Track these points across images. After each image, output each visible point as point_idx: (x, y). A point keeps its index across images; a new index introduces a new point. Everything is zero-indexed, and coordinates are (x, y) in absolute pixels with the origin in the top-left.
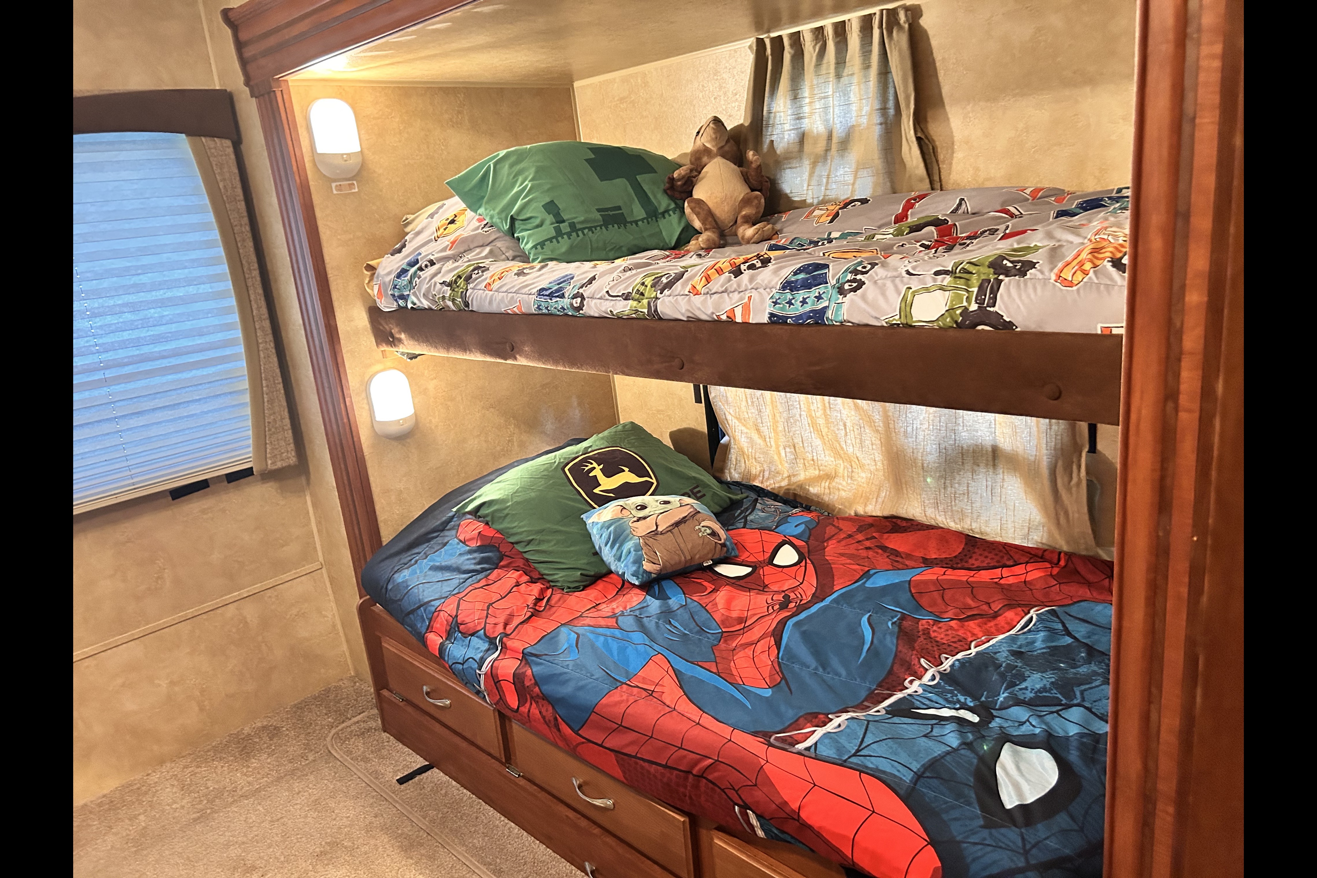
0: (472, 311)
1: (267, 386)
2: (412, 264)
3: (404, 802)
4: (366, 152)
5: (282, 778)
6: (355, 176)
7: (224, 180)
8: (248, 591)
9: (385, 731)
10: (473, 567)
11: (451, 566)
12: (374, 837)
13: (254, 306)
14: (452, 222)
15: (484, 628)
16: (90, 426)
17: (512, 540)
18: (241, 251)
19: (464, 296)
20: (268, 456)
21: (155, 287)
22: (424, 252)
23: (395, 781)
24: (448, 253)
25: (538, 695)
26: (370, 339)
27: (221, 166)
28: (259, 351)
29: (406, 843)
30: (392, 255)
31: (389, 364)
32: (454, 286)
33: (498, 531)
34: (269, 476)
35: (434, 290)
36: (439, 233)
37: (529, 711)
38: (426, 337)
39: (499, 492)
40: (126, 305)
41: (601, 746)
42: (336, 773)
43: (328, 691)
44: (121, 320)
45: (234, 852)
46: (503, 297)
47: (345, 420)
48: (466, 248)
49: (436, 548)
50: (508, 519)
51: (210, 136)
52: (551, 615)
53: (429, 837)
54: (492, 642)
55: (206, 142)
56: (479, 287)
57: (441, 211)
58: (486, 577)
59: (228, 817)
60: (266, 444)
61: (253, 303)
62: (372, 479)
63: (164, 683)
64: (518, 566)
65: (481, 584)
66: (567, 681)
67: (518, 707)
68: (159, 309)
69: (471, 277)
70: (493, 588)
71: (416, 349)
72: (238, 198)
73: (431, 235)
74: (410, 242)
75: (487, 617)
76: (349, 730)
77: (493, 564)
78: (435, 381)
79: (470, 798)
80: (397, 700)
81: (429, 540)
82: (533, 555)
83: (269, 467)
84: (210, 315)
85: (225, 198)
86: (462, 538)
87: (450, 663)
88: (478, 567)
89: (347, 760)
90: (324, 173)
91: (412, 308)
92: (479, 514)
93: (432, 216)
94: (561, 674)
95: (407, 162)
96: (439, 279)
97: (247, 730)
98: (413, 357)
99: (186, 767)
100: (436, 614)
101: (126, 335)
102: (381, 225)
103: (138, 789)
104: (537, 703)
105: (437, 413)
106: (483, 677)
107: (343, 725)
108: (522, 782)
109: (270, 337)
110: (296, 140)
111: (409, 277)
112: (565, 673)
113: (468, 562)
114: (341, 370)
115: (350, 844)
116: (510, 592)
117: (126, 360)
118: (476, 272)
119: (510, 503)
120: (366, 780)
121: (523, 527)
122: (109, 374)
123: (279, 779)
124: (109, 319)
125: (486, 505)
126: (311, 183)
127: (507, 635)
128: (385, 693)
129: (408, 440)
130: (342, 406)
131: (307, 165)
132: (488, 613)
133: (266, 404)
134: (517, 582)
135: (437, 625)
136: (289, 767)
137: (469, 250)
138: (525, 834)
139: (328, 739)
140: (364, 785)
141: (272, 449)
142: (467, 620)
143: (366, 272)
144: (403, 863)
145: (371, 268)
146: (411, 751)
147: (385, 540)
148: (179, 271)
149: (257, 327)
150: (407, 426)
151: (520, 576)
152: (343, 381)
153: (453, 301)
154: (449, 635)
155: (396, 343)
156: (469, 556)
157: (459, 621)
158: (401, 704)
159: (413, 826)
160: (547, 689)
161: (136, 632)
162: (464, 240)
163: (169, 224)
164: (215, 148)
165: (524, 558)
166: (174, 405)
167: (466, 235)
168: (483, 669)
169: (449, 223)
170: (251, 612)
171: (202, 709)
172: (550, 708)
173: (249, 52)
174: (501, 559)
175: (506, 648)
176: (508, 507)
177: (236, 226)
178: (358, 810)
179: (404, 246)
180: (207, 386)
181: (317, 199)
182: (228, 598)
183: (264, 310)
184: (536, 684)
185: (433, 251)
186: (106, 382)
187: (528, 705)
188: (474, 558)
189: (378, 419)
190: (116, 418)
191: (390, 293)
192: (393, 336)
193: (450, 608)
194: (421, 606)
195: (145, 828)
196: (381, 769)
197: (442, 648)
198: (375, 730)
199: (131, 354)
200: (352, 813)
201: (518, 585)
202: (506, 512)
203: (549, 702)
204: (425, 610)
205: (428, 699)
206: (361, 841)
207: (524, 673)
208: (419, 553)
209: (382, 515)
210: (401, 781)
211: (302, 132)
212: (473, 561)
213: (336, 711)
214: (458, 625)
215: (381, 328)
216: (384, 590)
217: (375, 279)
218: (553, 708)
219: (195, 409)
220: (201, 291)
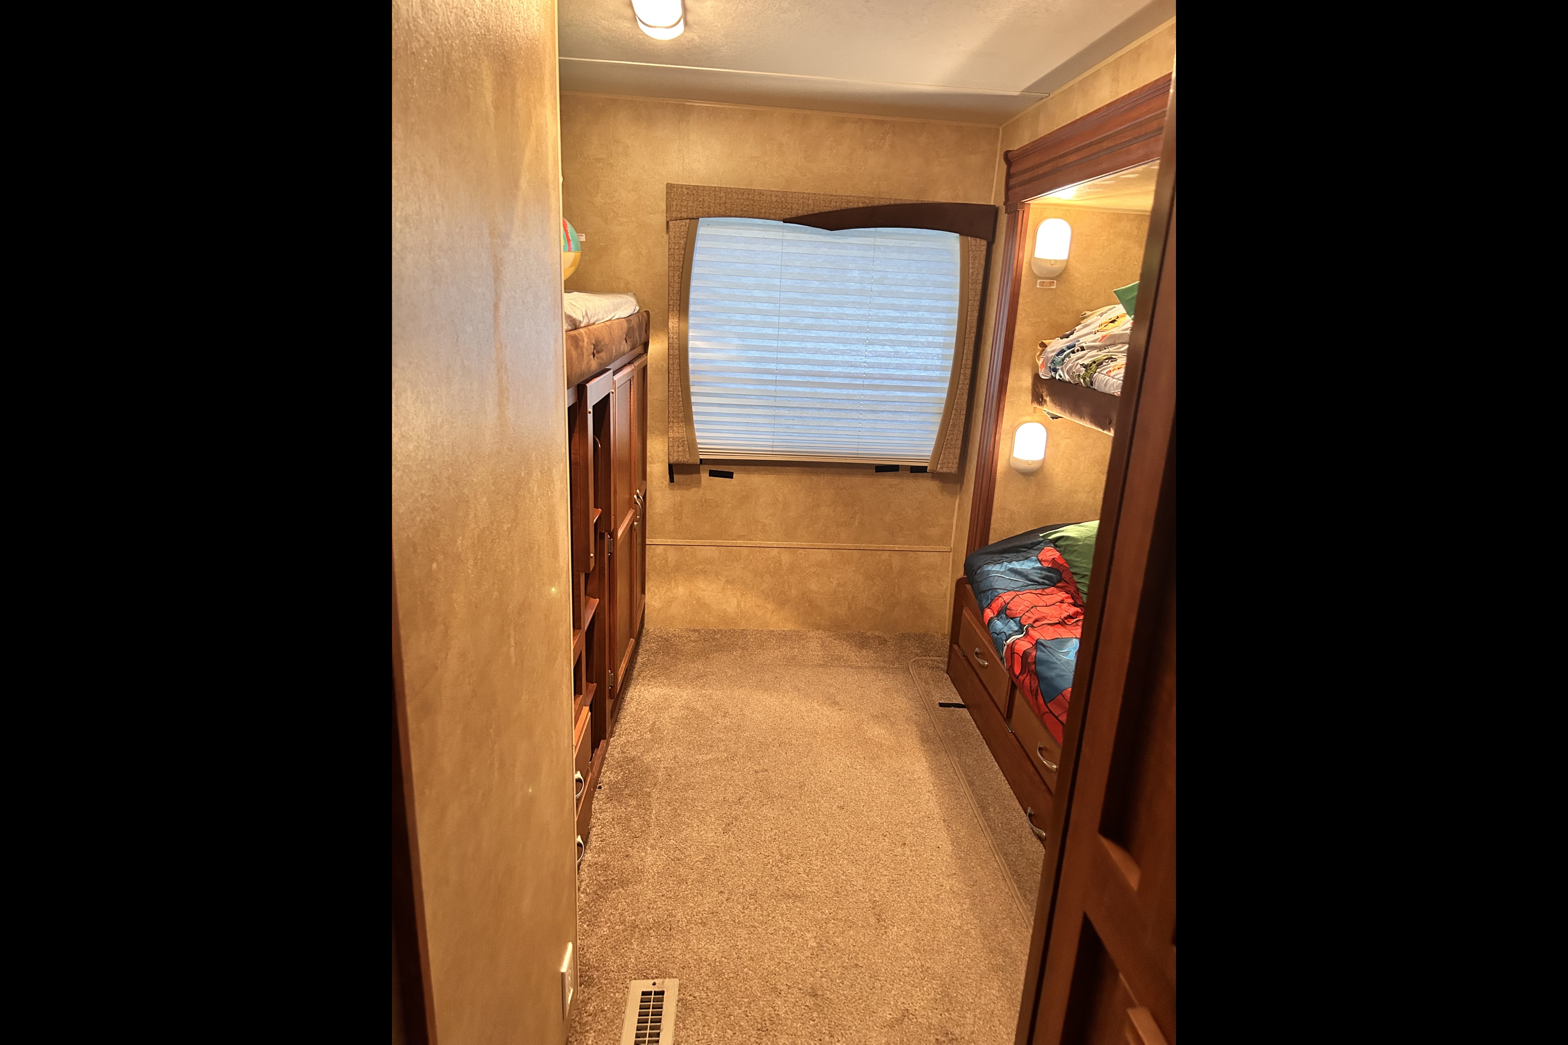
0: (1094, 389)
1: (955, 415)
2: (1069, 348)
3: (937, 716)
4: (1071, 259)
5: (875, 668)
6: (1057, 277)
7: (973, 268)
8: (899, 547)
9: (947, 673)
10: (1037, 579)
11: (1023, 573)
12: (909, 725)
13: (965, 358)
14: (1113, 322)
15: (1021, 617)
16: (846, 411)
17: (1073, 570)
18: (968, 318)
19: (1091, 377)
20: (940, 462)
21: (909, 332)
22: (1082, 340)
23: (937, 703)
24: (1097, 344)
25: (1033, 671)
26: (1029, 397)
27: (975, 258)
28: (957, 389)
29: (925, 737)
30: (1061, 339)
31: (1036, 418)
32: (1088, 368)
33: (1067, 561)
34: (938, 476)
35: (1075, 369)
36: (1100, 328)
37: (1024, 680)
38: (1061, 402)
39: (1077, 533)
40: (890, 340)
41: (1057, 718)
42: (906, 681)
43: (925, 635)
44: (883, 350)
45: (832, 690)
46: (1114, 382)
47: (991, 449)
48: (1112, 342)
49: (1021, 558)
50: (1075, 554)
51: (974, 237)
52: (1073, 630)
53: (941, 743)
54: (1021, 626)
55: (971, 240)
56: (1103, 372)
57: (1110, 312)
58: (1043, 589)
59: (838, 672)
60: (941, 453)
61: (964, 355)
62: (996, 496)
63: (835, 582)
64: (1070, 591)
65: (1036, 592)
66: (1055, 668)
67: (1019, 674)
68: (907, 348)
69: (1102, 363)
70: (1044, 598)
71: (1057, 412)
72: (979, 281)
73: (1093, 329)
74: (1078, 331)
75: (1027, 612)
76: (926, 661)
77: (1053, 582)
78: (1067, 440)
79: (978, 736)
80: (960, 653)
81: (1018, 552)
82: (1083, 586)
83: (938, 469)
84: (936, 358)
85: (970, 280)
86: (1040, 558)
87: (992, 631)
88: (1041, 580)
89: (916, 677)
90: (1035, 271)
91: (1059, 379)
92: (1056, 543)
93: (1101, 315)
94: (1053, 663)
95: (1101, 271)
96: (1081, 362)
97: (869, 634)
98: (1055, 417)
99: (830, 637)
100: (997, 598)
101: (883, 360)
102: (1065, 315)
103: (801, 635)
104: (1031, 675)
105: (1061, 465)
106: (1006, 647)
107: (925, 658)
108: (1012, 737)
109: (968, 381)
110: (1021, 247)
111: (1063, 356)
112: (1056, 663)
113: (1036, 574)
114: (1000, 413)
115: (894, 720)
116: (1054, 604)
117: (878, 376)
118: (1107, 361)
119: (1081, 543)
120: (921, 693)
121: (1083, 563)
122: (866, 382)
123: (872, 667)
124: (878, 348)
125: (1064, 539)
126: (1023, 278)
127: (1033, 627)
128: (955, 647)
129: (1032, 478)
130: (993, 439)
131: (1024, 265)
132: (1029, 610)
133: (950, 426)
134: (1063, 600)
135: (994, 605)
136: (882, 664)
137: (1114, 344)
138: (1001, 773)
139: (912, 661)
140: (919, 695)
141: (944, 458)
142: (1013, 608)
143: (1039, 348)
144: (918, 746)
145: (1044, 346)
146: (957, 692)
147: (991, 542)
148: (927, 325)
149: (962, 372)
150: (1034, 466)
151: (1067, 598)
152: (999, 422)
153: (1084, 379)
154: (998, 615)
155: (1043, 403)
156: (1039, 572)
157: (1008, 607)
158: (962, 657)
159: (934, 731)
160: (1040, 668)
161: (831, 545)
162: (1113, 336)
163: (931, 292)
164: (975, 245)
165: (1076, 587)
166: (895, 412)
167: (1116, 332)
168: (1008, 642)
169: (1111, 322)
170: (896, 561)
171: (850, 608)
172: (1037, 683)
173: (1013, 182)
174: (1060, 582)
175: (1028, 635)
176: (1078, 545)
177: (971, 300)
178: (907, 706)
179: (1072, 334)
180: (918, 405)
181: (1023, 289)
182: (887, 547)
183: (970, 362)
184: (1035, 663)
185: (1086, 341)
186: (864, 387)
187: (1025, 675)
188: (1041, 574)
189: (1014, 455)
190: (861, 410)
191: (1049, 365)
192: (1042, 399)
193: (1007, 597)
194: (992, 589)
195: (795, 656)
196: (933, 692)
197: (991, 620)
198: (942, 669)
199: (882, 372)
200: (903, 706)
201: (1062, 602)
202: (1076, 548)
203: (1038, 678)
204: (992, 593)
205: (976, 657)
206: (901, 722)
207: (1030, 653)
208: (1007, 558)
209: (994, 525)
210: (941, 705)
211: (1028, 241)
212: (1040, 576)
213: (924, 648)
214: (1007, 609)
215: (1037, 390)
216: (974, 573)
217: (1043, 354)
218: (1039, 683)
219: (906, 417)
220: (935, 341)
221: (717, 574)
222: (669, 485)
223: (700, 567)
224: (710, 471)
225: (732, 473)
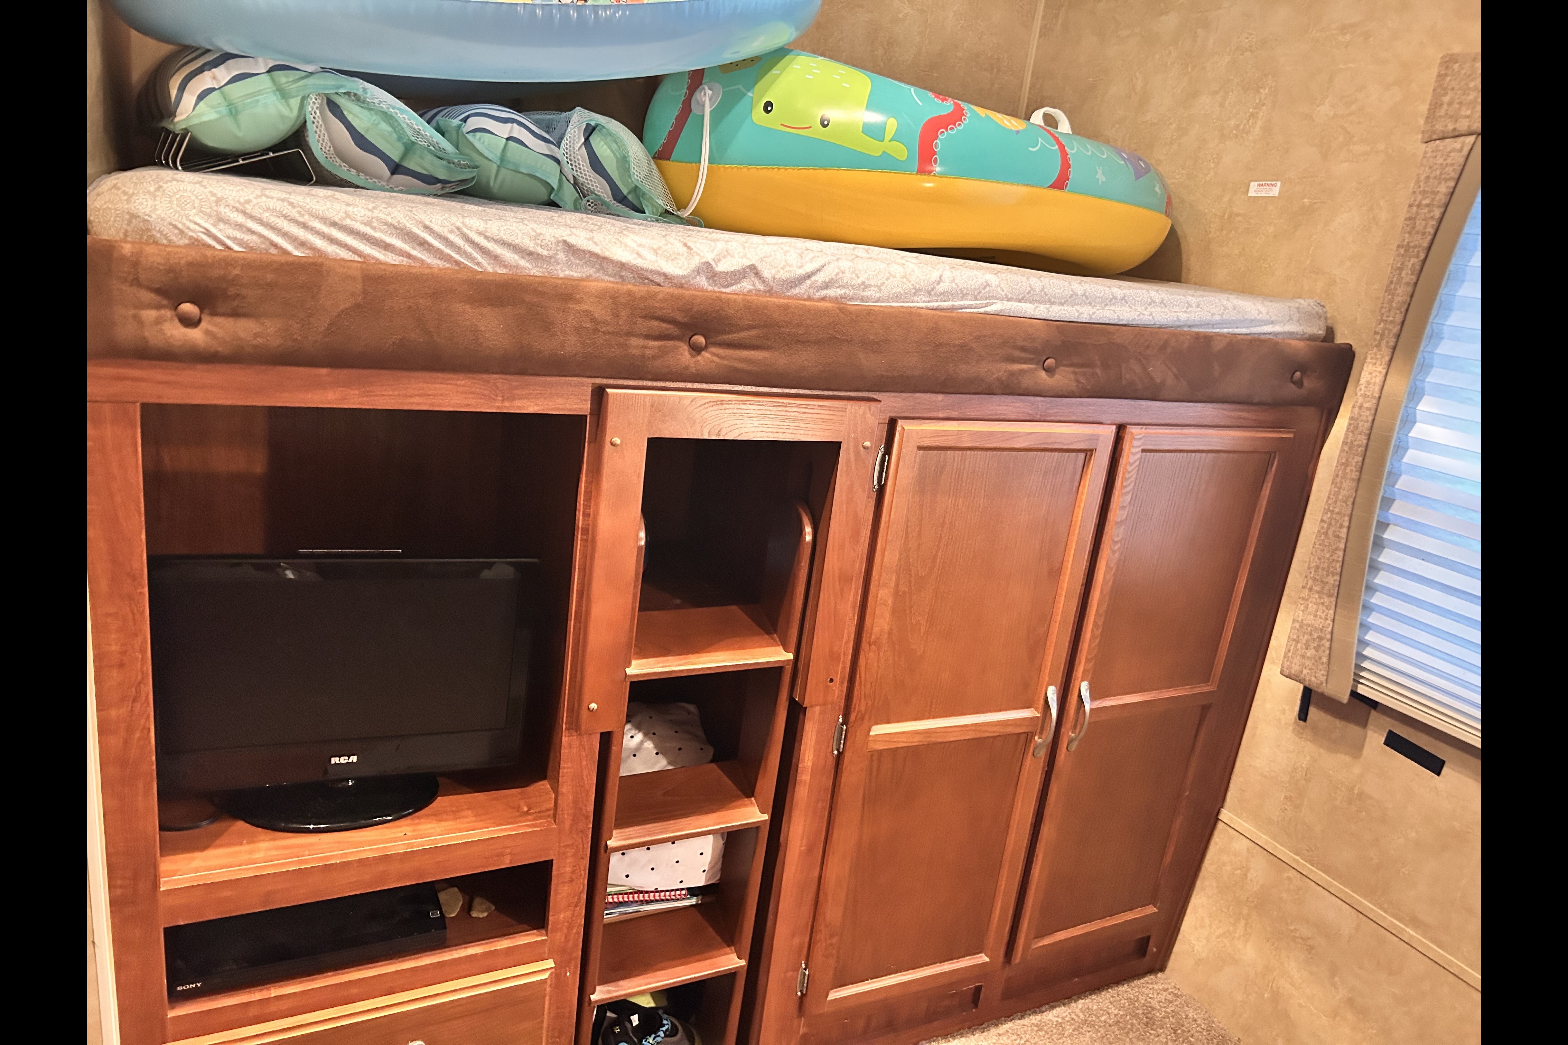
221: (1334, 971)
222: (1295, 722)
223: (1305, 931)
224: (1390, 732)
225: (1443, 763)
